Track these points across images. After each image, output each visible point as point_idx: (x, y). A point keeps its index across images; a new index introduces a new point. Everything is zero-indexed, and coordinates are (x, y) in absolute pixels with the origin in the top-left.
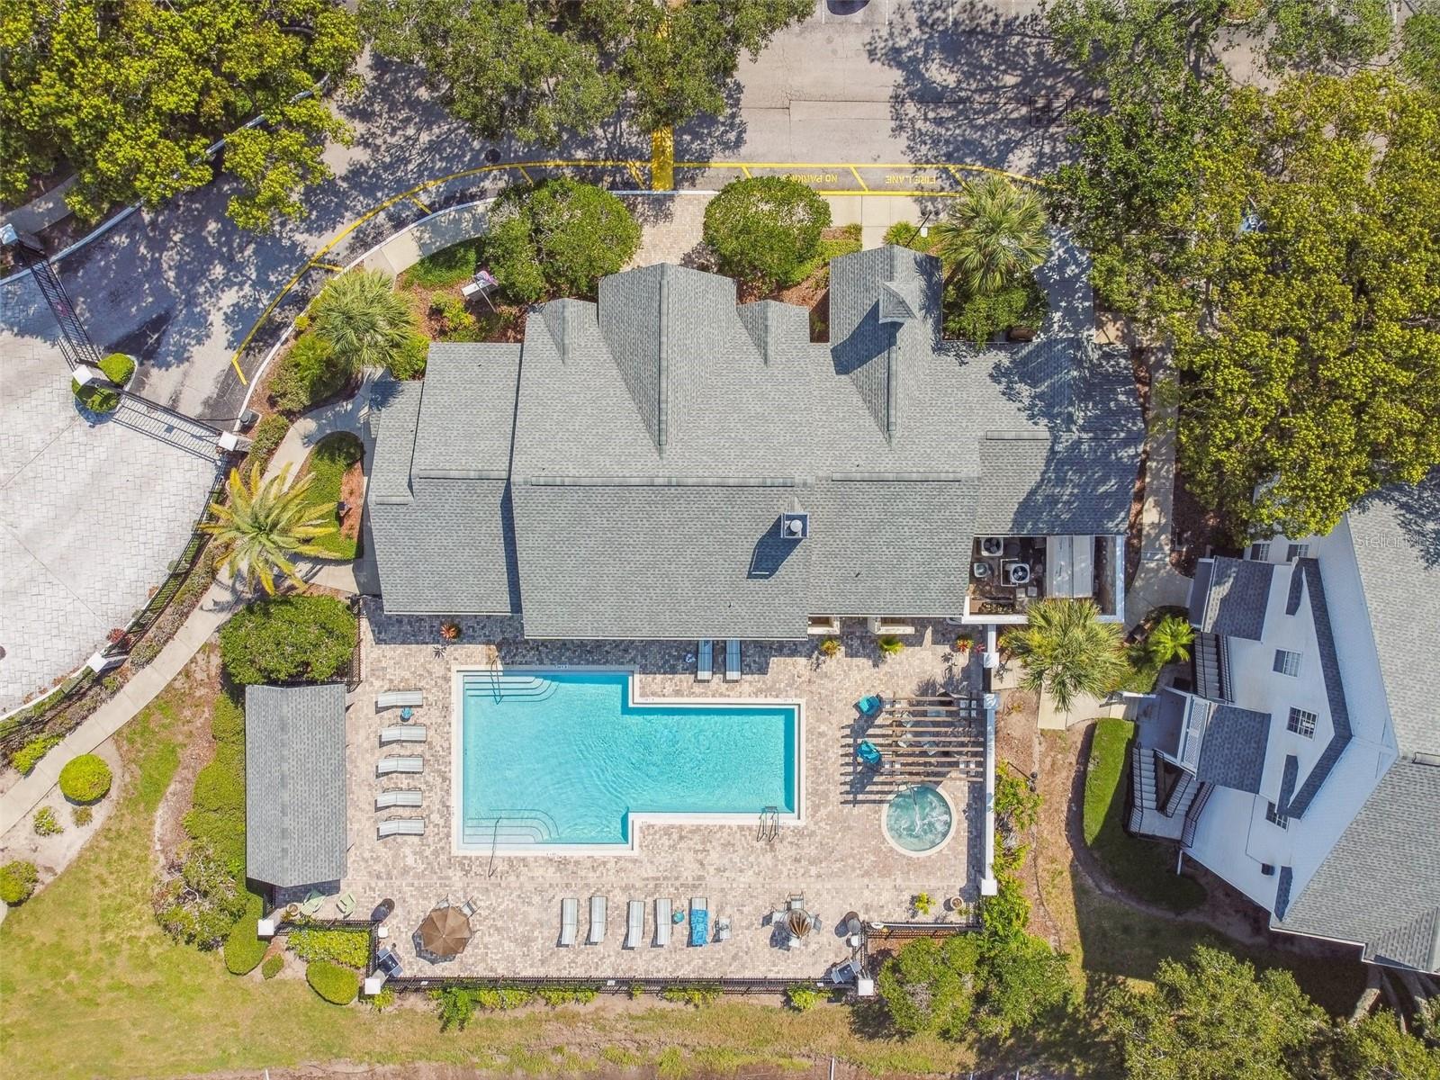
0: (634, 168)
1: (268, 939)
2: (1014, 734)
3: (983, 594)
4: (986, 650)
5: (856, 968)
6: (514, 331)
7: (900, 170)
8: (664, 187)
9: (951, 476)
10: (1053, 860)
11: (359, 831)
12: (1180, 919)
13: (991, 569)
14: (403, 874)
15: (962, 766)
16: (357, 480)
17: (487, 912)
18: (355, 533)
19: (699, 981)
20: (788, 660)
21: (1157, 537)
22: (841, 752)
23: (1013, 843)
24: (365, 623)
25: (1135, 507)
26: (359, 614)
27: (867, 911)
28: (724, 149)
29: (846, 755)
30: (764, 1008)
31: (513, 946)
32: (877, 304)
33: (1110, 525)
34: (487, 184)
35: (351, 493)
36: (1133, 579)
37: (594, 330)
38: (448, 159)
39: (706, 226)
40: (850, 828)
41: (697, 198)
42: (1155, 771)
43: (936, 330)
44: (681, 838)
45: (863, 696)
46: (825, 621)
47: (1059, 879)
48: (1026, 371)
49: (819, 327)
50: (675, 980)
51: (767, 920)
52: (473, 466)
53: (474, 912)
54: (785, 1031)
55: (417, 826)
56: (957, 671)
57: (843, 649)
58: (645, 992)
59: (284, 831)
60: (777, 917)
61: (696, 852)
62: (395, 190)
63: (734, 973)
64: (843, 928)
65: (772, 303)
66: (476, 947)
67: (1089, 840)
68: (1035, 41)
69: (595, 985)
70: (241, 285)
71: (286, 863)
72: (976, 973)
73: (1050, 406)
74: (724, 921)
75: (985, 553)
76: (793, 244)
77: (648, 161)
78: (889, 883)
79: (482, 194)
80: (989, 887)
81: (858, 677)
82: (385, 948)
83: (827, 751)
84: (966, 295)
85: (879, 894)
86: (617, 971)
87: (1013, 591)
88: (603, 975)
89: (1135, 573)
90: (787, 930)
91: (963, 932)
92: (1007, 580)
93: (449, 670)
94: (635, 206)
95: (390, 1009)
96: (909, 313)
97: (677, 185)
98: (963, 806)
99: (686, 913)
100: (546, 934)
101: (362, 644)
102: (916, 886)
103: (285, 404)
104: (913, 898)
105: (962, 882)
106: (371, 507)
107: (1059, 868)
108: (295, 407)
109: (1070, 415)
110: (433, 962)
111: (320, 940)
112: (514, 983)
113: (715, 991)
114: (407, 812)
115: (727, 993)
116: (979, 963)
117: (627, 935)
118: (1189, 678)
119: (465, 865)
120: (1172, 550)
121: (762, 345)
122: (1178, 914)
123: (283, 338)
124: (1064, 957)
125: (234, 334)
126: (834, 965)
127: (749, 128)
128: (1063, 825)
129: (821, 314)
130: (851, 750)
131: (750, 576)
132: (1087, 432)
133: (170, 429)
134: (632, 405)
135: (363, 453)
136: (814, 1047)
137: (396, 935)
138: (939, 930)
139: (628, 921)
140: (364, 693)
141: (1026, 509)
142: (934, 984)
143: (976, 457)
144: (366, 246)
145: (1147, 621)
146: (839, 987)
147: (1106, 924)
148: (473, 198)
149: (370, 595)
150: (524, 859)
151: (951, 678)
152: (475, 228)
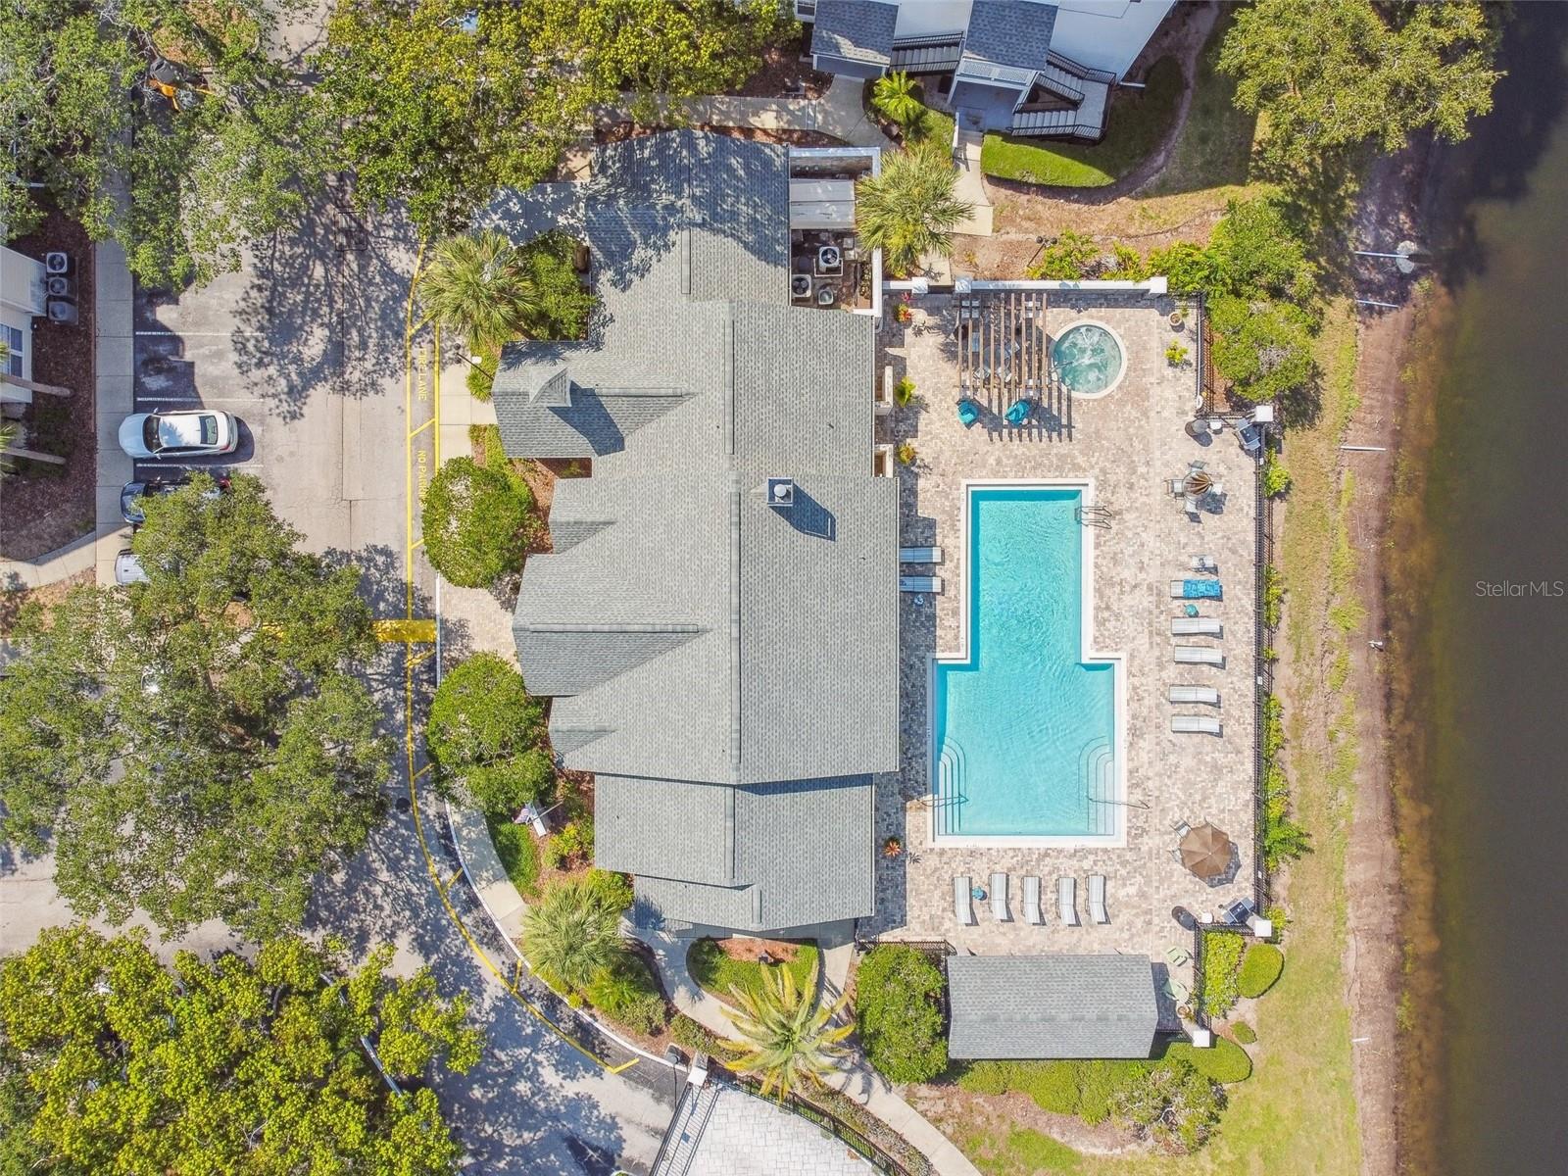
0: (414, 661)
1: (1214, 1038)
2: (998, 260)
3: (850, 295)
4: (909, 292)
5: (1243, 424)
6: (581, 782)
7: (413, 385)
8: (432, 630)
9: (729, 330)
10: (1131, 218)
11: (1101, 944)
12: (1192, 83)
13: (824, 287)
14: (1146, 898)
15: (1031, 315)
16: (736, 944)
17: (1186, 810)
18: (791, 946)
19: (1259, 588)
20: (921, 497)
21: (791, 113)
22: (1016, 441)
23: (1112, 261)
24: (884, 937)
25: (759, 137)
26: (874, 943)
27: (1185, 413)
28: (394, 568)
29: (1020, 436)
30: (1287, 520)
31: (1221, 783)
32: (551, 409)
33: (778, 162)
34: (431, 812)
35: (750, 951)
36: (835, 139)
37: (580, 700)
38: (406, 851)
39: (473, 585)
40: (1097, 432)
41: (443, 595)
42: (1036, 111)
43: (577, 347)
44: (1108, 608)
45: (958, 419)
46: (880, 460)
47: (1151, 213)
48: (619, 253)
49: (575, 469)
50: (1258, 614)
51: (1194, 518)
52: (720, 825)
53: (1185, 824)
54: (1311, 498)
55: (1096, 883)
56: (931, 321)
57: (908, 440)
58: (1270, 645)
59: (1099, 1019)
60: (1191, 508)
61: (1122, 592)
62: (438, 907)
63: (1249, 553)
64: (1202, 438)
65: (551, 517)
66: (1222, 821)
67: (1108, 180)
68: (279, 246)
69: (1263, 697)
70: (537, 1063)
71: (1133, 1016)
72: (1249, 298)
73: (655, 228)
74: (1195, 563)
75: (808, 293)
76: (490, 496)
77: (406, 646)
78: (1155, 391)
79: (442, 816)
80: (1158, 285)
81: (938, 424)
82: (1223, 916)
83: (1016, 456)
84: (542, 317)
85: (1167, 400)
86: (1248, 675)
87: (848, 264)
88: (1253, 690)
89: (828, 136)
90: (1204, 496)
91: (1206, 312)
92: (836, 270)
93: (932, 850)
94: (453, 658)
95: (1288, 912)
96: (561, 376)
97: (431, 616)
98: (1073, 313)
99: (1187, 603)
100: (1209, 749)
101: (906, 939)
102: (1157, 362)
103: (658, 1019)
104: (1170, 365)
105: (1153, 314)
106: (763, 928)
107: (1138, 211)
108: (662, 1008)
109: (665, 207)
110: (1238, 866)
111: (1216, 985)
112: (1260, 784)
113: (1269, 572)
114: (1081, 893)
115: (1271, 558)
116: (1237, 294)
117: (1211, 664)
118: (939, 77)
119: (1137, 833)
120: (805, 97)
121: (594, 527)
122: (1187, 87)
123: (590, 1019)
124: (1232, 206)
125: (587, 1070)
126: (1241, 447)
127: (371, 542)
128: (1094, 208)
129: (561, 466)
130: (1015, 431)
131: (832, 538)
132: (683, 189)
133: (685, 1137)
134: (657, 662)
135: (708, 938)
136: (1329, 468)
137: (1210, 905)
138: (1204, 339)
139: (1196, 663)
140: (957, 938)
141: (762, 251)
142: (1260, 342)
143: (708, 305)
144: (497, 934)
145: (878, 122)
146: (1265, 441)
147: (1198, 161)
148: (446, 827)
149: (856, 931)
150: (1131, 772)
151: (938, 327)
152: (476, 824)
